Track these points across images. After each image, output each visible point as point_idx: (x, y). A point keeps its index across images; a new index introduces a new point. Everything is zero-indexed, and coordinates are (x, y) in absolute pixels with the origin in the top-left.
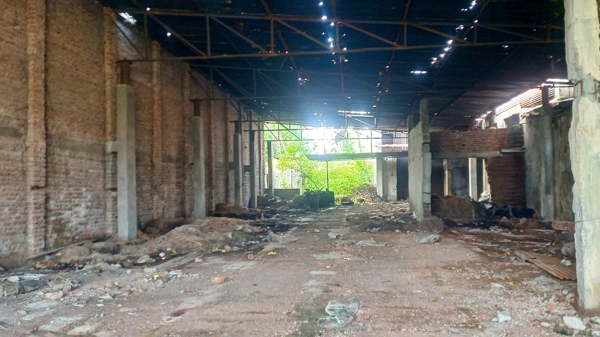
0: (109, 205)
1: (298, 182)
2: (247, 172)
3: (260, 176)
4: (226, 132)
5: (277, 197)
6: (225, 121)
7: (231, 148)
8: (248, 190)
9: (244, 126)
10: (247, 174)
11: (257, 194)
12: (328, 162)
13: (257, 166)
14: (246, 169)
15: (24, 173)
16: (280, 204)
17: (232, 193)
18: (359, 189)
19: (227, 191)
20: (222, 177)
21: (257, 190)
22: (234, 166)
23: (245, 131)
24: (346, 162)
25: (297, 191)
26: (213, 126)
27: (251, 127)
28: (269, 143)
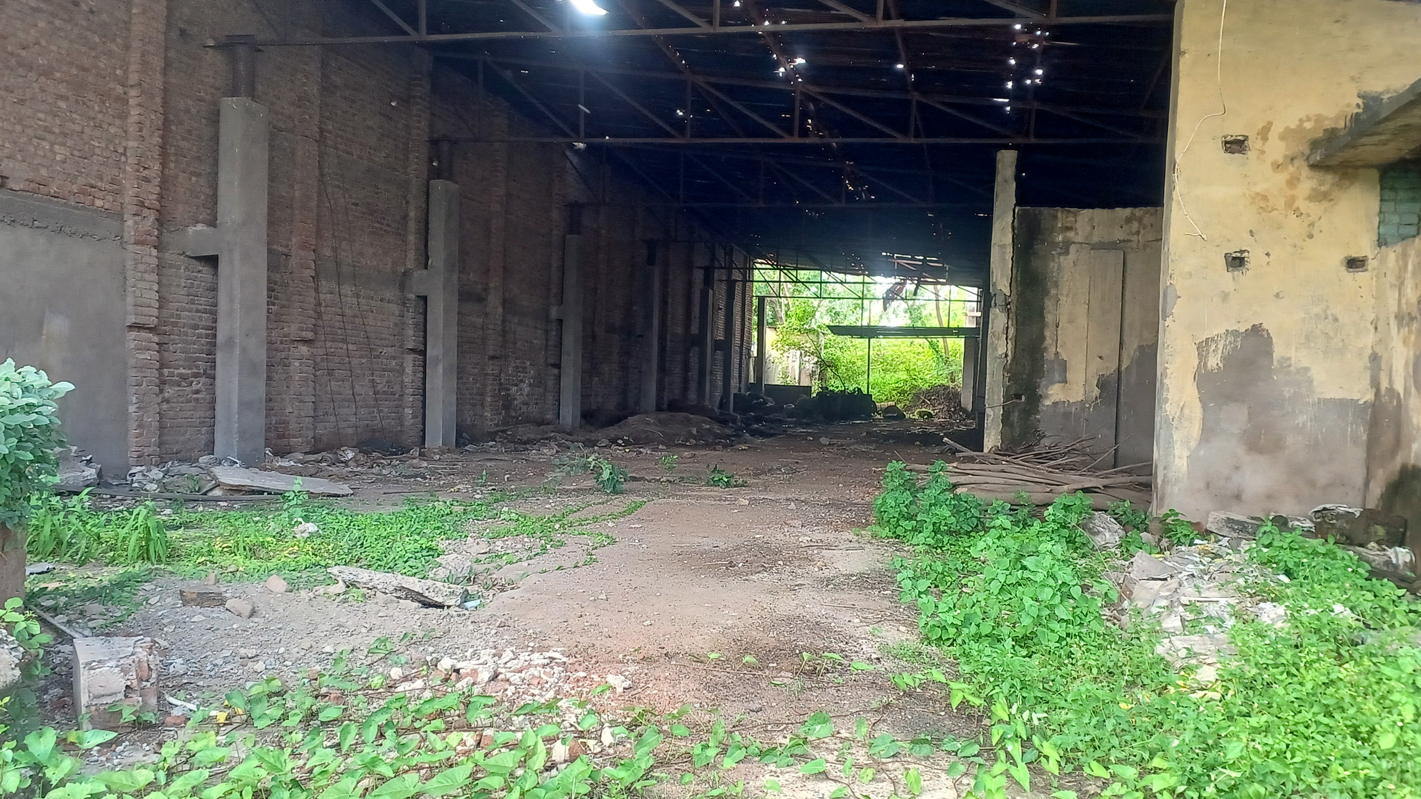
0: (551, 383)
1: (812, 375)
2: (718, 352)
3: (741, 359)
4: (690, 284)
5: (770, 399)
6: (690, 267)
7: (696, 310)
8: (720, 383)
9: (719, 274)
10: (719, 355)
11: (734, 391)
12: (871, 340)
13: (737, 340)
14: (718, 345)
15: (484, 340)
16: (772, 410)
17: (693, 386)
18: (928, 393)
19: (686, 381)
20: (679, 358)
21: (734, 382)
22: (699, 341)
23: (721, 281)
24: (907, 341)
25: (808, 389)
26: (671, 277)
27: (730, 275)
28: (762, 300)
